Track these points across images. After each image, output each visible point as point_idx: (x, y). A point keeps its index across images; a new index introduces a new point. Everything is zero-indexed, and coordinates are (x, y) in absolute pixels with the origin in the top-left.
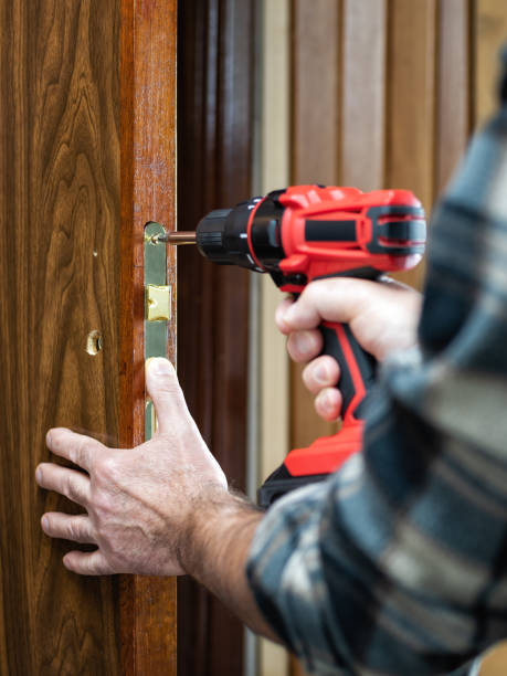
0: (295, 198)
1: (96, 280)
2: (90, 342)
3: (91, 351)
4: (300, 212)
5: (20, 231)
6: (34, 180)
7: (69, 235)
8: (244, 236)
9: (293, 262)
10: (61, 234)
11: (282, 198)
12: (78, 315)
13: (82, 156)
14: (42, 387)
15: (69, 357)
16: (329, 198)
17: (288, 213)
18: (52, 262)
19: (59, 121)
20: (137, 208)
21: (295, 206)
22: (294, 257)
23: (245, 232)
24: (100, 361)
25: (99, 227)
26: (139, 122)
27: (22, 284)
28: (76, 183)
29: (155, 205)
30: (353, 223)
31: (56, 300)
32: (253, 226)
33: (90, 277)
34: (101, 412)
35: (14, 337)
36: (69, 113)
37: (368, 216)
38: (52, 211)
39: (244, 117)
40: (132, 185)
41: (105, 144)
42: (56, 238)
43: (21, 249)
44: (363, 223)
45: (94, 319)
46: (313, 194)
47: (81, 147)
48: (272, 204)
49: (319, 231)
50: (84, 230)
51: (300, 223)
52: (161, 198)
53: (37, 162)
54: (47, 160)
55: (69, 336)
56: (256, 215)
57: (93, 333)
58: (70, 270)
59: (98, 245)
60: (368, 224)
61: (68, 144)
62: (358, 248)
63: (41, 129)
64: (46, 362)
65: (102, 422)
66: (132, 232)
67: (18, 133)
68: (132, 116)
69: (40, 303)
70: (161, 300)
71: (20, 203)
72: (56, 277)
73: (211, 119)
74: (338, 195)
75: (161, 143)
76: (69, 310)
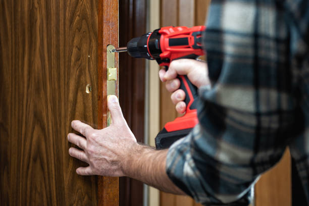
0: (165, 31)
1: (89, 66)
2: (87, 88)
3: (87, 92)
4: (166, 36)
5: (61, 48)
6: (66, 29)
7: (79, 49)
8: (146, 46)
9: (165, 54)
10: (77, 49)
11: (160, 31)
12: (83, 79)
13: (84, 21)
14: (69, 105)
15: (79, 94)
16: (178, 30)
17: (162, 37)
18: (73, 59)
19: (76, 8)
20: (104, 39)
21: (165, 34)
22: (165, 52)
23: (146, 45)
24: (91, 95)
25: (90, 47)
26: (105, 8)
27: (62, 67)
28: (82, 30)
29: (111, 39)
30: (187, 38)
31: (75, 73)
32: (149, 42)
33: (87, 64)
34: (91, 114)
35: (59, 87)
36: (79, 5)
37: (193, 35)
38: (73, 41)
39: (143, 6)
40: (102, 32)
41: (92, 16)
42: (75, 50)
43: (62, 55)
44: (191, 38)
45: (88, 80)
46: (171, 30)
47: (84, 17)
48: (156, 34)
49: (174, 42)
50: (85, 48)
51: (167, 40)
52: (113, 36)
53: (68, 23)
54: (71, 22)
55: (79, 87)
56: (150, 38)
57: (88, 85)
58: (80, 62)
59: (90, 53)
60: (193, 38)
61: (79, 16)
62: (189, 47)
63: (69, 10)
64: (71, 96)
65: (92, 117)
66: (102, 48)
67: (61, 12)
68: (102, 6)
69: (69, 74)
70: (113, 73)
71: (61, 37)
72: (75, 65)
73: (131, 7)
74: (180, 29)
75: (113, 16)
76: (79, 76)
